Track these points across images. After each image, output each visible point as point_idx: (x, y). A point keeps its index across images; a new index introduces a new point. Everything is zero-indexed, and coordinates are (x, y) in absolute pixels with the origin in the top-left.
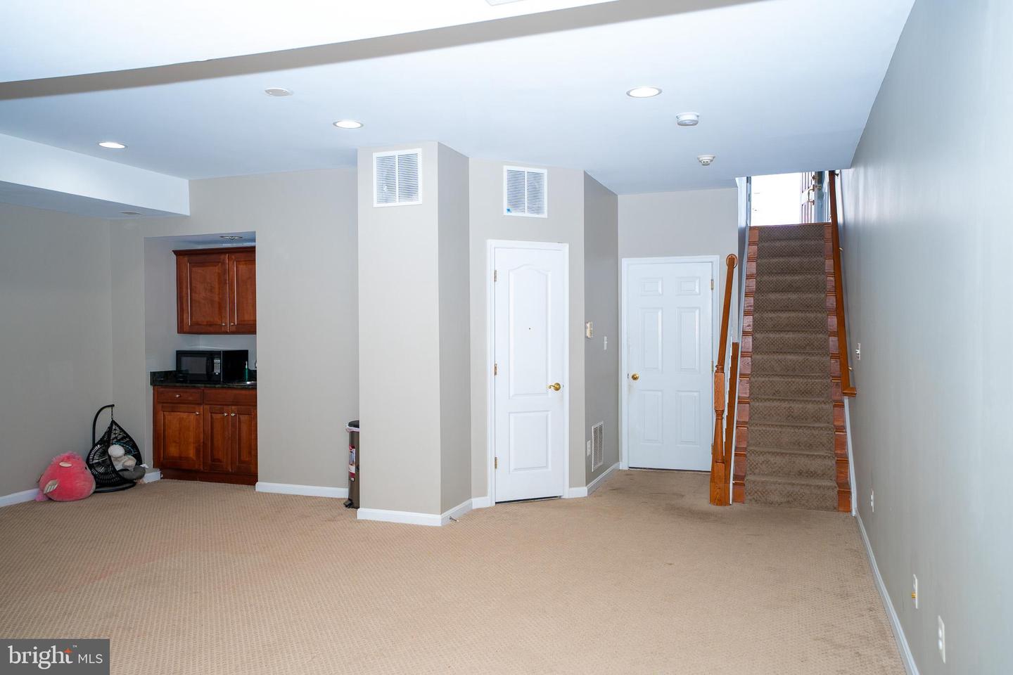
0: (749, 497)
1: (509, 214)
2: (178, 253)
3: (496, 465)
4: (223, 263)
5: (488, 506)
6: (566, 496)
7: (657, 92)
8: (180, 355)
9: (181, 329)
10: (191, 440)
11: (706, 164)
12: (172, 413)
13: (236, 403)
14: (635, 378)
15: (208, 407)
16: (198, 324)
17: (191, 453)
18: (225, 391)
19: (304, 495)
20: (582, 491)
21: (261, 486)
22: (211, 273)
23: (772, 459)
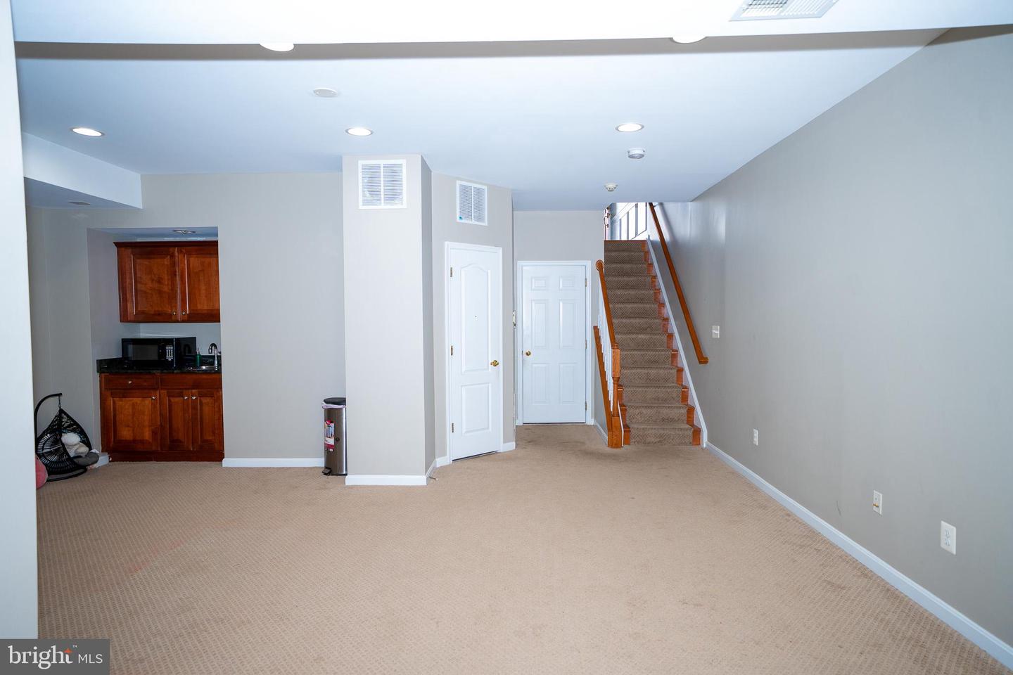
0: (633, 440)
1: (461, 221)
2: (119, 245)
3: (453, 429)
4: (172, 256)
5: (448, 464)
6: (501, 450)
7: (640, 127)
8: (125, 342)
9: (124, 318)
10: (146, 423)
11: (611, 190)
12: (124, 399)
13: (196, 385)
14: (528, 354)
15: (165, 392)
16: (143, 313)
17: (147, 435)
18: (184, 375)
19: (275, 466)
20: (511, 446)
21: (227, 462)
22: (160, 265)
23: (644, 411)
